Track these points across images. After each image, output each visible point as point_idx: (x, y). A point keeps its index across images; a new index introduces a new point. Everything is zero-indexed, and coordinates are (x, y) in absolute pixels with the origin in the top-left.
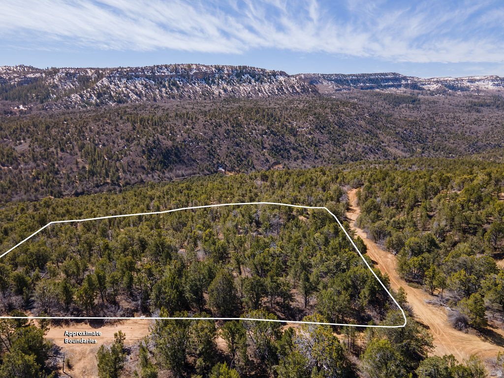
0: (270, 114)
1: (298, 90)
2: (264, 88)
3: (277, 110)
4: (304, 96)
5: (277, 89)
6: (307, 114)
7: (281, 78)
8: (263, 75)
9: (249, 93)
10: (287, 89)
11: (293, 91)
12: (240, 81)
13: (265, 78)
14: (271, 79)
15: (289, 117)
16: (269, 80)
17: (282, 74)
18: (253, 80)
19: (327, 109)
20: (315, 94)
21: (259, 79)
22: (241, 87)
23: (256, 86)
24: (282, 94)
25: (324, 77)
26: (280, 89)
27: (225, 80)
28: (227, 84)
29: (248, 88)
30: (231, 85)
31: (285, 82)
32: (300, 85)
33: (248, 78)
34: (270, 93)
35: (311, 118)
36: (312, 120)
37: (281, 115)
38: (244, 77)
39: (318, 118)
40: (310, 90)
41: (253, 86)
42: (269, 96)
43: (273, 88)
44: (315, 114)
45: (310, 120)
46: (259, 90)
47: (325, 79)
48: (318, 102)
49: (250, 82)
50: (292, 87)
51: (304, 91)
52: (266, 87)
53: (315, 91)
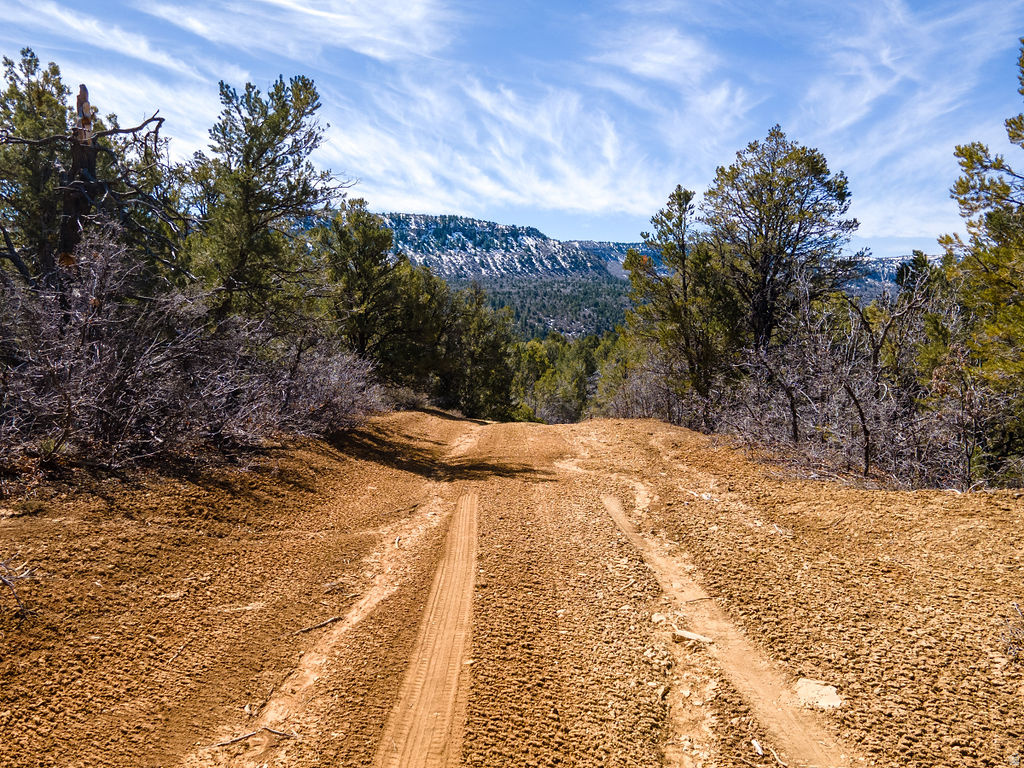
0: (497, 302)
1: (563, 264)
2: (492, 259)
3: (516, 296)
4: (577, 276)
5: (520, 262)
6: (580, 305)
7: (530, 241)
8: (492, 234)
9: (462, 269)
10: (541, 262)
11: (553, 265)
12: (444, 244)
13: (496, 241)
14: (507, 243)
15: (540, 310)
16: (504, 245)
17: (532, 232)
18: (470, 245)
19: (622, 297)
20: (599, 274)
21: (482, 242)
22: (444, 257)
23: (476, 255)
24: (531, 272)
25: (620, 249)
26: (526, 261)
27: (411, 243)
28: (415, 251)
29: (460, 258)
30: (422, 252)
31: (536, 248)
32: (569, 254)
33: (459, 240)
34: (505, 269)
35: (587, 311)
36: (590, 316)
37: (523, 307)
38: (452, 238)
39: (602, 313)
40: (589, 264)
41: (470, 255)
42: (502, 275)
43: (512, 260)
44: (596, 305)
45: (584, 316)
46: (482, 264)
47: (622, 252)
48: (605, 286)
49: (464, 248)
50: (552, 258)
51: (577, 267)
52: (498, 257)
53: (600, 268)
